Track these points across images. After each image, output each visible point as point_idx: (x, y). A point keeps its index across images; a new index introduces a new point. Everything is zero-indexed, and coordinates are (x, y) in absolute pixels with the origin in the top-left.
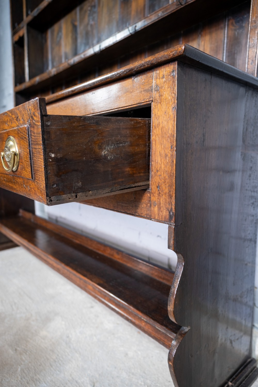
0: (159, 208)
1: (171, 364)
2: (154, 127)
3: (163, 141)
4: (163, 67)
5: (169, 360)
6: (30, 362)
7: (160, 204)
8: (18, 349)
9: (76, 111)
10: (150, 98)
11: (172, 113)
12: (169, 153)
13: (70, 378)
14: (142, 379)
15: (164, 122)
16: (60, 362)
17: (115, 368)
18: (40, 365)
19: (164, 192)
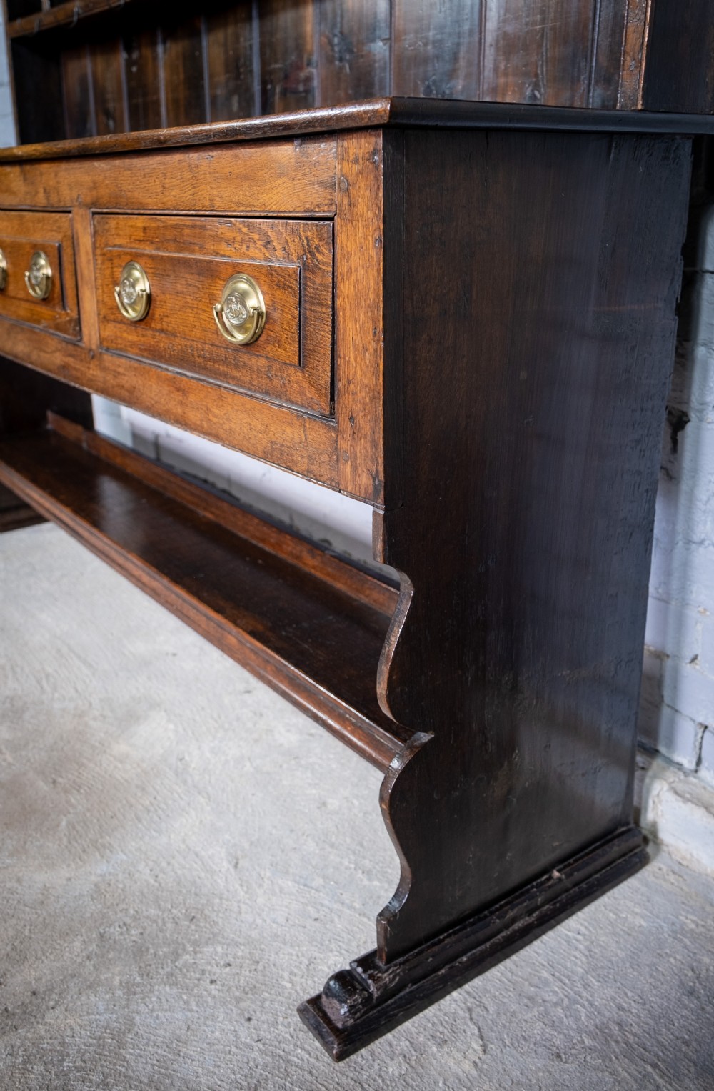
0: (355, 468)
1: (384, 807)
2: (340, 278)
3: (359, 315)
4: (355, 135)
5: (381, 799)
6: (88, 810)
7: (356, 458)
8: (60, 780)
9: (173, 193)
10: (331, 204)
11: (374, 252)
12: (372, 345)
13: (183, 846)
14: (352, 857)
15: (359, 269)
16: (160, 812)
17: (292, 831)
18: (112, 817)
19: (363, 431)
